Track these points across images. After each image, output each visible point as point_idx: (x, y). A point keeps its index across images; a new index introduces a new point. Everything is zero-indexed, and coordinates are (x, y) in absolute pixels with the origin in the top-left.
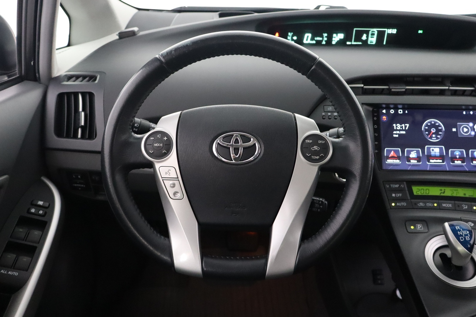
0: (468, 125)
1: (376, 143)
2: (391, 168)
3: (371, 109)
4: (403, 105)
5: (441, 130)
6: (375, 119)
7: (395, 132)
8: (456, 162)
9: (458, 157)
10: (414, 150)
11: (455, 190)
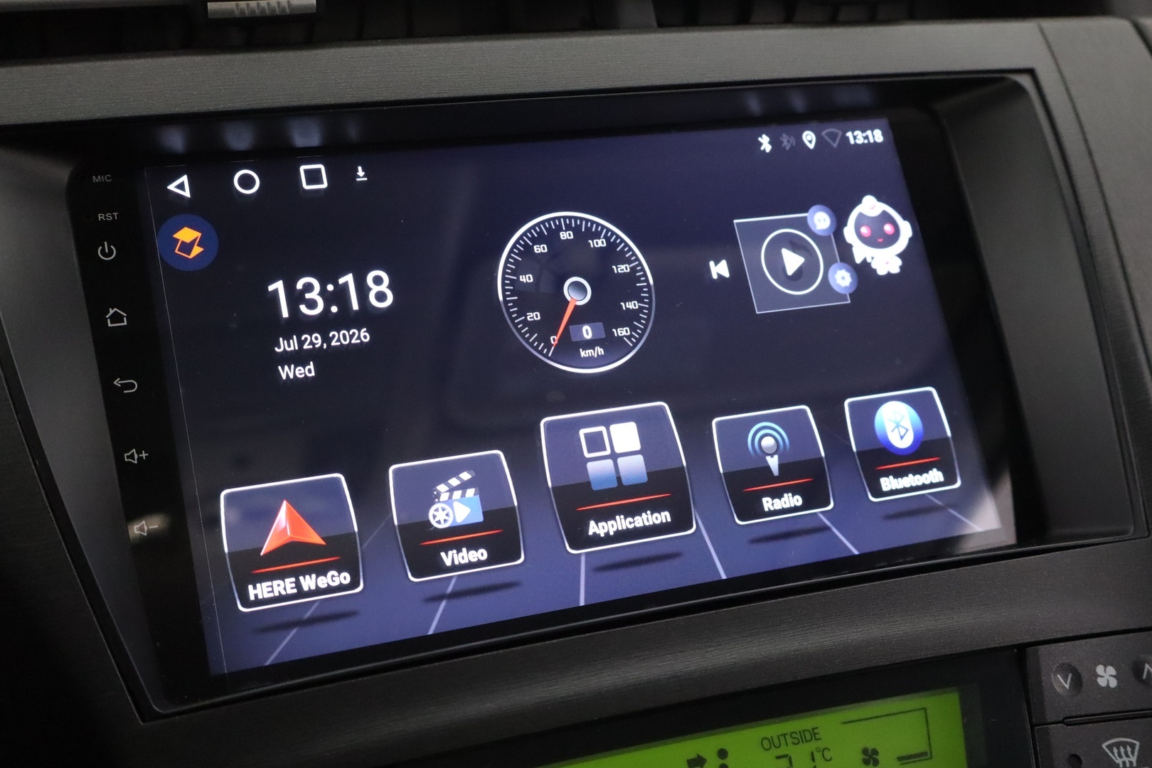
0: (803, 225)
1: (134, 456)
2: (282, 648)
3: (61, 173)
4: (329, 114)
5: (629, 286)
6: (107, 252)
7: (286, 346)
8: (768, 503)
9: (773, 462)
10: (455, 469)
11: (801, 738)
